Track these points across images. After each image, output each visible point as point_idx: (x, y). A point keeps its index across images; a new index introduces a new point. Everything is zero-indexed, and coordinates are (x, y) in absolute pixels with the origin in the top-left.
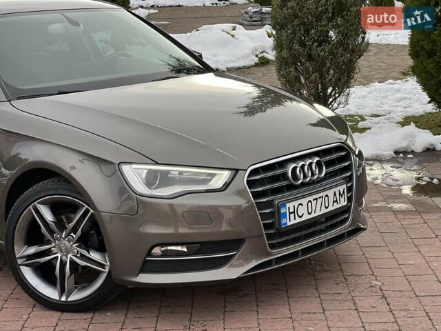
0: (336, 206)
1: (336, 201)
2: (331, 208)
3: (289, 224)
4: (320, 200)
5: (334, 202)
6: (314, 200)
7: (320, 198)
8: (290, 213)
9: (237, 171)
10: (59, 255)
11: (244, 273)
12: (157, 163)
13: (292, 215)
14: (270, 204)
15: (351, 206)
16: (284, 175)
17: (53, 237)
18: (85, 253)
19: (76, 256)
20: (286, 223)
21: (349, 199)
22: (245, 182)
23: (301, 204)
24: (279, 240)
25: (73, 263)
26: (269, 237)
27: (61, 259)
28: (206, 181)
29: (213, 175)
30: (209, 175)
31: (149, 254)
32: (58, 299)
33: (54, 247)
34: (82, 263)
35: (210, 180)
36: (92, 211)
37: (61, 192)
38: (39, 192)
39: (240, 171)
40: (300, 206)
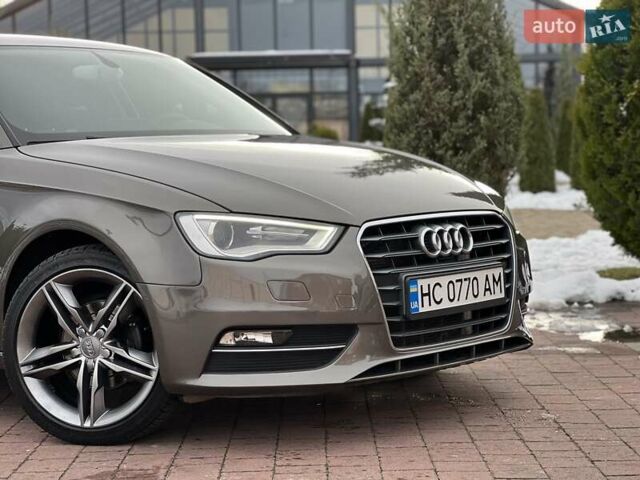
0: (489, 297)
1: (489, 289)
2: (481, 299)
3: (421, 310)
4: (465, 284)
5: (486, 290)
6: (457, 281)
7: (465, 280)
8: (423, 295)
9: (347, 226)
10: (83, 358)
11: (356, 377)
12: (231, 212)
13: (426, 298)
14: (394, 279)
15: (510, 302)
16: (414, 241)
17: (75, 332)
18: (122, 352)
19: (107, 359)
20: (417, 309)
21: (508, 292)
22: (359, 244)
23: (438, 284)
24: (407, 334)
25: (103, 370)
26: (394, 327)
27: (86, 365)
28: (301, 241)
29: (312, 232)
30: (307, 231)
31: (217, 344)
32: (79, 424)
33: (75, 347)
34: (118, 368)
35: (308, 239)
36: (133, 289)
37: (89, 262)
38: (57, 265)
39: (351, 228)
40: (438, 287)
